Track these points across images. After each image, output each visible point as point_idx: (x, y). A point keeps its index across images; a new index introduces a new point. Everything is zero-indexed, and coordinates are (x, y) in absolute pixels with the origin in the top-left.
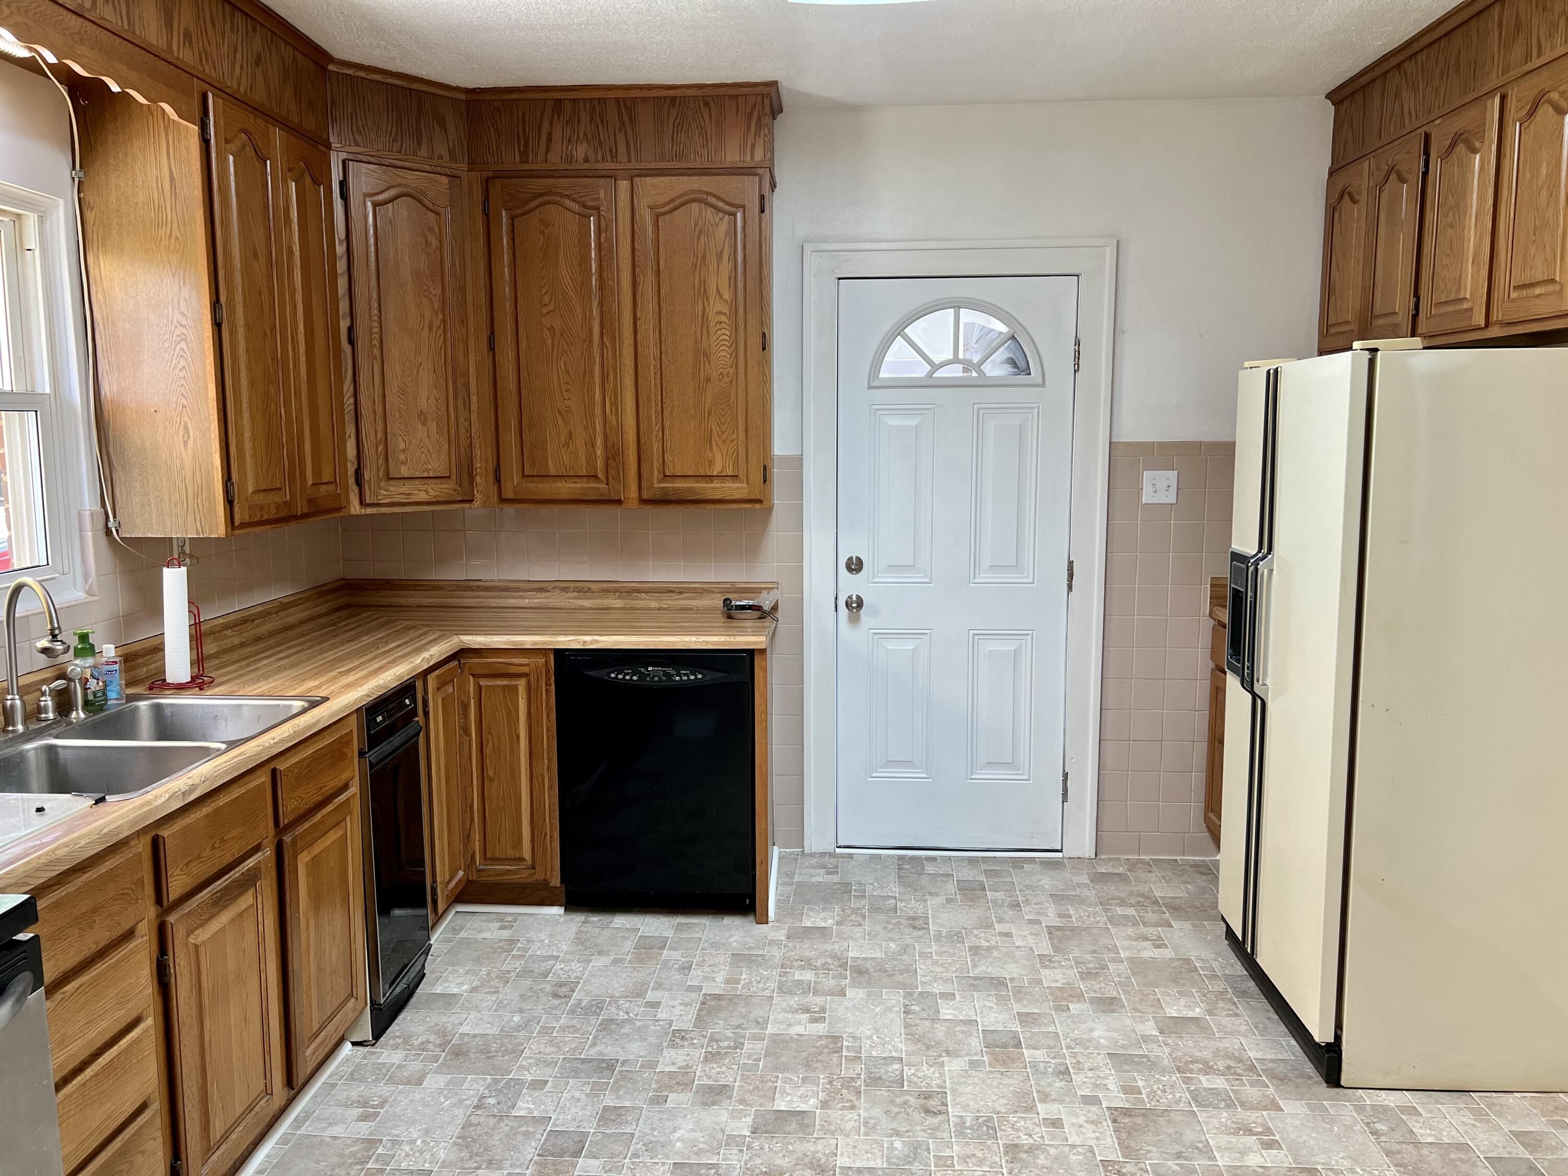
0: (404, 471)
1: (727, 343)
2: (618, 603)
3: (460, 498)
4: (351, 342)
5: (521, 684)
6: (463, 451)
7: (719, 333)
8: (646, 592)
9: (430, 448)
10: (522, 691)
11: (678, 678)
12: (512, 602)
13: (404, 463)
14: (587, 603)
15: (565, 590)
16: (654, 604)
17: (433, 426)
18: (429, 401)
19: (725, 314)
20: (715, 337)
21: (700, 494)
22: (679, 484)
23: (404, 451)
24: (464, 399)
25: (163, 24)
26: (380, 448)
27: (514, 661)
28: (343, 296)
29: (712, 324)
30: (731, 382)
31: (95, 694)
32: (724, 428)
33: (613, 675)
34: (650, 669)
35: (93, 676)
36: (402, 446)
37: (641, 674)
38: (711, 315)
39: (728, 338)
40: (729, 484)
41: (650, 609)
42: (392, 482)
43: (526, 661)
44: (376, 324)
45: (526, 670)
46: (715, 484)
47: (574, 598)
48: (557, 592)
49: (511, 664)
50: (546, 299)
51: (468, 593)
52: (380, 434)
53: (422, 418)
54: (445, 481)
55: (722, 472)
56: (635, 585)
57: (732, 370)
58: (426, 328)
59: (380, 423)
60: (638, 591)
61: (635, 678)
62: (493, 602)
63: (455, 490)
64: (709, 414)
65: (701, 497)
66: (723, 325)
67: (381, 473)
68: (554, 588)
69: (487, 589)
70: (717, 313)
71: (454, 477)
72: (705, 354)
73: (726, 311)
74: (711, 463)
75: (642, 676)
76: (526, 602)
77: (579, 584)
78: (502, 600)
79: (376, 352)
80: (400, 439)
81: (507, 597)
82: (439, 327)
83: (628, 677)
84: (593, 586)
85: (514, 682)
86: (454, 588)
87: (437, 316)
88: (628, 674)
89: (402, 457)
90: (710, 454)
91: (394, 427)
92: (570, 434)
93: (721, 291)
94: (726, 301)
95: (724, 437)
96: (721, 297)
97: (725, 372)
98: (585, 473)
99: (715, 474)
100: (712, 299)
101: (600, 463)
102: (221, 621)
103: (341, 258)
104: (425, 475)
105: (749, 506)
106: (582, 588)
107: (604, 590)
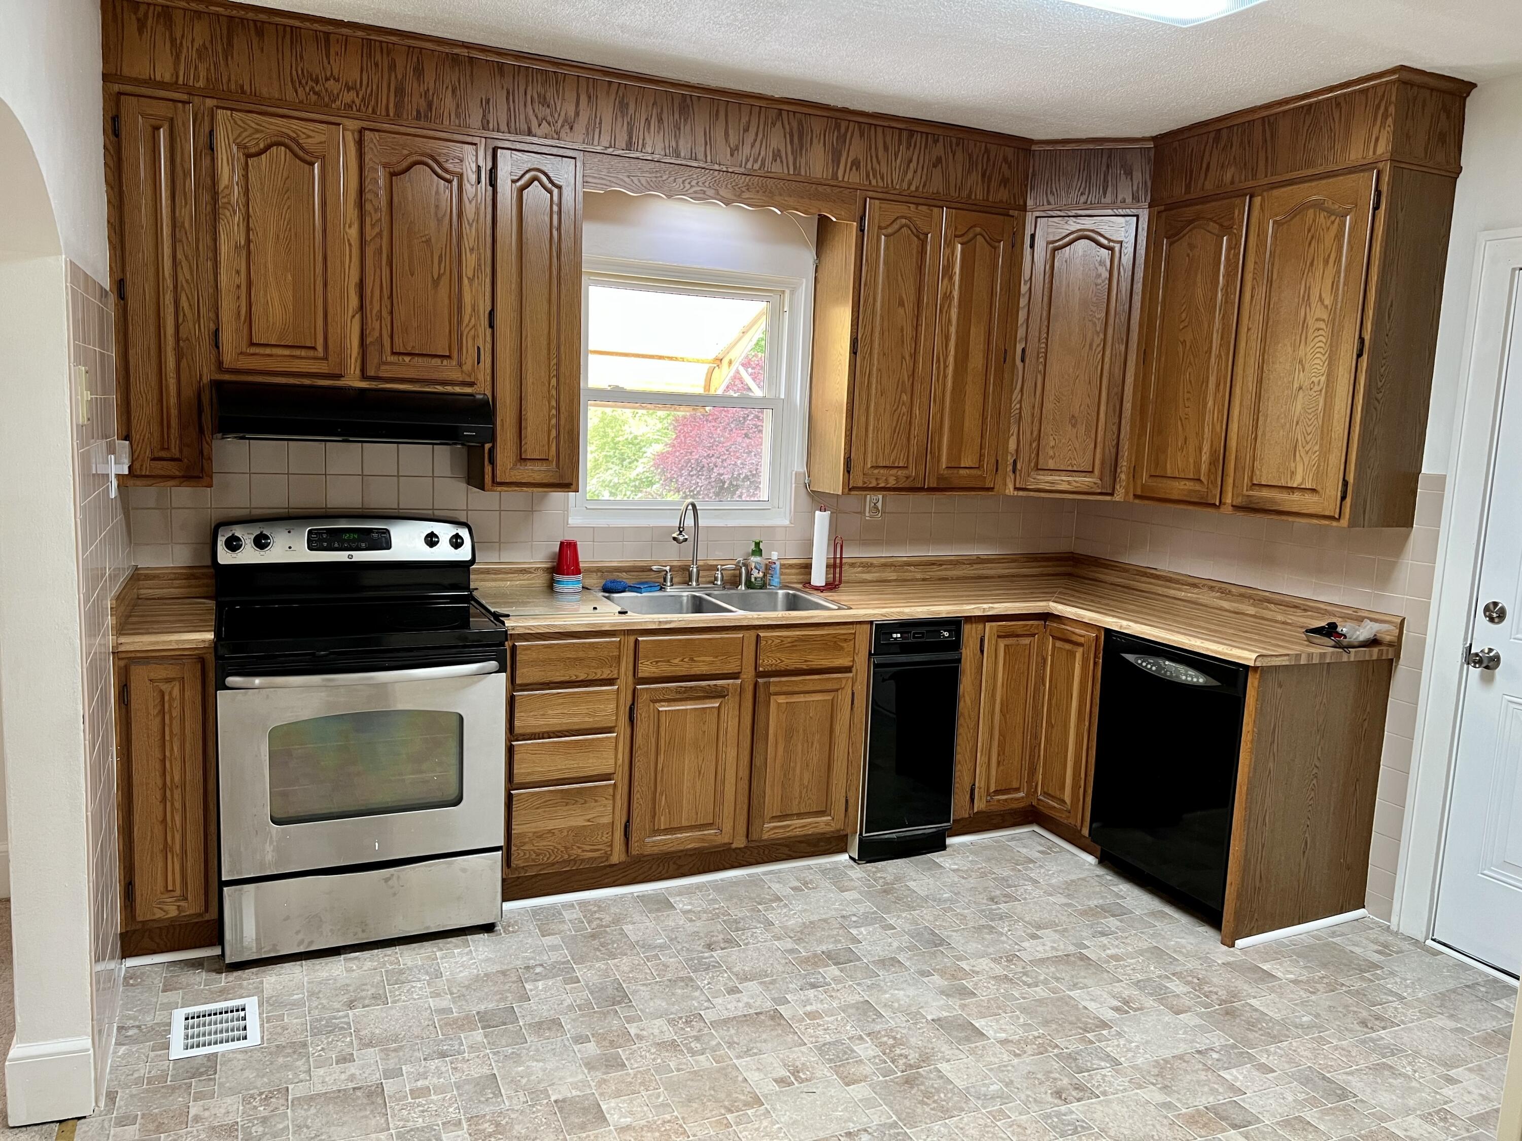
0: (1051, 464)
1: (1321, 350)
2: (1251, 610)
3: (1099, 491)
4: (1023, 360)
5: (1081, 650)
6: (1107, 451)
7: (1317, 340)
8: (1275, 604)
9: (1077, 446)
10: (1079, 656)
11: (1184, 678)
12: (1172, 592)
13: (1052, 458)
14: (1226, 605)
15: (1211, 588)
16: (1280, 618)
17: (1082, 429)
18: (1082, 408)
19: (1324, 320)
20: (1312, 344)
21: (1280, 505)
22: (1265, 493)
23: (1053, 447)
24: (1115, 406)
25: (830, 161)
26: (1034, 445)
27: (1077, 631)
28: (1022, 325)
29: (1311, 331)
30: (1321, 391)
31: (756, 578)
32: (1308, 438)
33: (1139, 662)
34: (1167, 663)
35: (756, 568)
36: (1052, 443)
37: (1160, 666)
38: (1310, 321)
39: (1323, 345)
40: (1308, 497)
41: (1276, 621)
42: (1041, 472)
43: (1083, 632)
44: (1043, 345)
45: (1082, 640)
46: (1296, 496)
47: (1217, 598)
48: (1205, 589)
49: (1074, 633)
50: (1184, 315)
51: (1144, 579)
52: (1035, 433)
53: (1073, 422)
54: (1088, 474)
55: (1301, 484)
56: (1267, 594)
57: (1323, 379)
58: (1087, 347)
59: (1036, 423)
60: (1269, 601)
61: (1154, 668)
62: (1160, 590)
63: (1095, 483)
64: (1297, 423)
65: (1281, 508)
66: (1321, 332)
67: (1032, 464)
68: (1203, 586)
69: (1158, 577)
70: (1317, 320)
71: (1097, 471)
72: (1301, 362)
73: (1325, 317)
74: (1293, 473)
75: (1160, 668)
76: (1182, 595)
77: (1223, 585)
78: (1165, 590)
79: (1041, 367)
80: (1051, 438)
81: (1169, 588)
82: (1098, 345)
83: (1149, 666)
84: (1234, 590)
85: (1075, 648)
86: (1135, 572)
87: (1098, 336)
88: (1149, 663)
89: (1051, 453)
90: (1293, 465)
91: (1047, 428)
92: (1186, 439)
93: (1324, 295)
94: (1326, 307)
95: (1307, 448)
96: (1323, 303)
97: (1316, 380)
98: (1191, 476)
99: (1295, 485)
100: (1313, 306)
101: (1204, 467)
102: (905, 559)
103: (1024, 295)
104: (1070, 468)
105: (1326, 522)
106: (1223, 589)
107: (1242, 595)
